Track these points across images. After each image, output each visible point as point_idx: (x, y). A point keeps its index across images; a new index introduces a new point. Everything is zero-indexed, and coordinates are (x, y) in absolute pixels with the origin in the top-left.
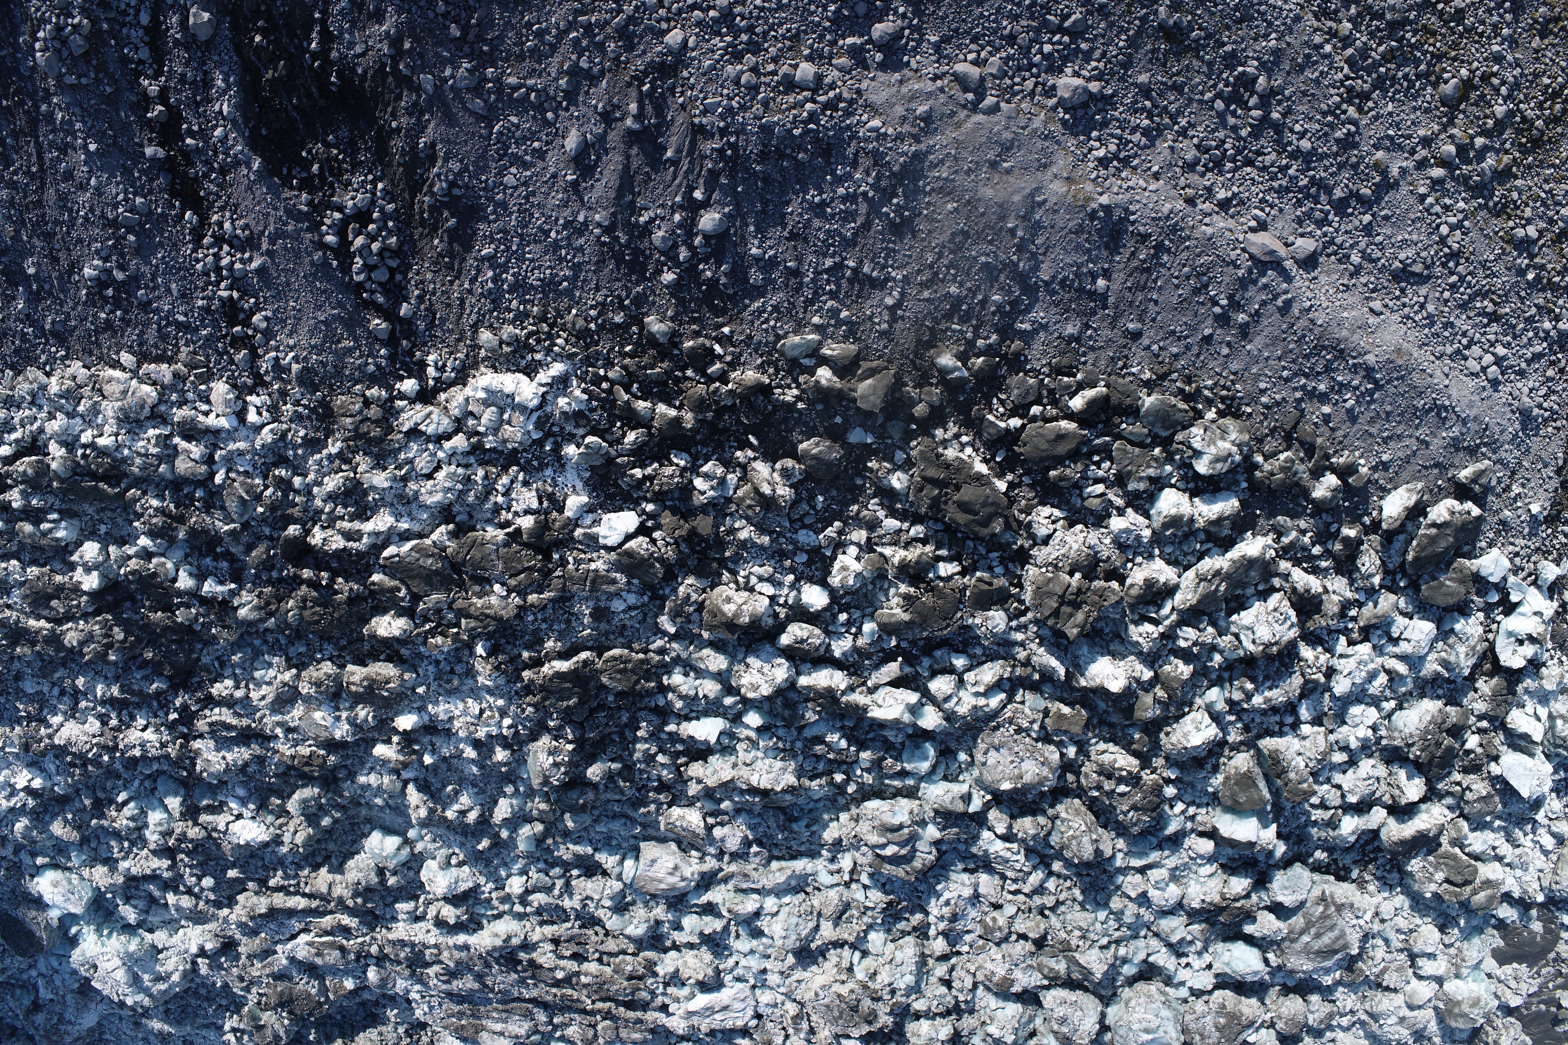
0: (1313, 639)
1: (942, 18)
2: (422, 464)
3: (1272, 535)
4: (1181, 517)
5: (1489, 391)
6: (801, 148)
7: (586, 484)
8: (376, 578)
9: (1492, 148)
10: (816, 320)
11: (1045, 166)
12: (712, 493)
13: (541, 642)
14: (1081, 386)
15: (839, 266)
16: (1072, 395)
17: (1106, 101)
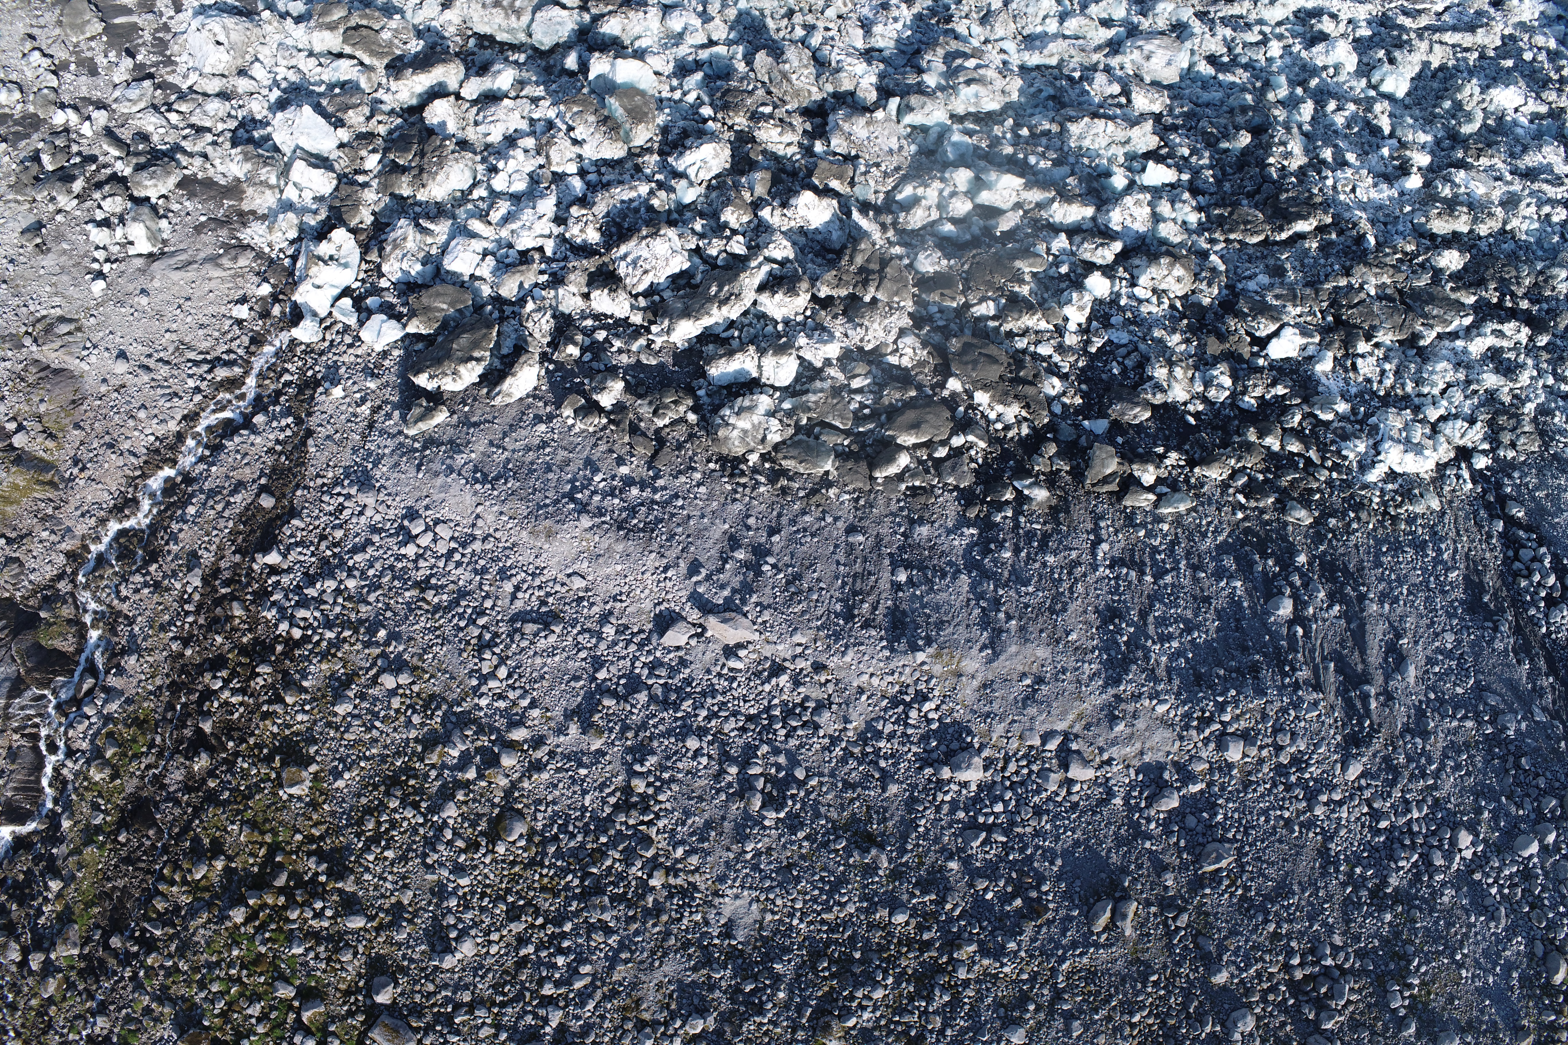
0: (585, 250)
1: (1109, 823)
2: (1457, 395)
3: (656, 346)
4: (775, 353)
5: (420, 506)
6: (1225, 679)
7: (1318, 382)
8: (1471, 300)
9: (452, 769)
10: (1166, 527)
11: (985, 686)
12: (1215, 373)
13: (1321, 248)
14: (900, 477)
15: (1159, 575)
16: (907, 469)
17: (925, 761)
